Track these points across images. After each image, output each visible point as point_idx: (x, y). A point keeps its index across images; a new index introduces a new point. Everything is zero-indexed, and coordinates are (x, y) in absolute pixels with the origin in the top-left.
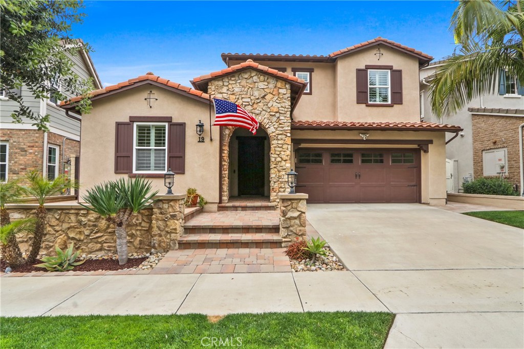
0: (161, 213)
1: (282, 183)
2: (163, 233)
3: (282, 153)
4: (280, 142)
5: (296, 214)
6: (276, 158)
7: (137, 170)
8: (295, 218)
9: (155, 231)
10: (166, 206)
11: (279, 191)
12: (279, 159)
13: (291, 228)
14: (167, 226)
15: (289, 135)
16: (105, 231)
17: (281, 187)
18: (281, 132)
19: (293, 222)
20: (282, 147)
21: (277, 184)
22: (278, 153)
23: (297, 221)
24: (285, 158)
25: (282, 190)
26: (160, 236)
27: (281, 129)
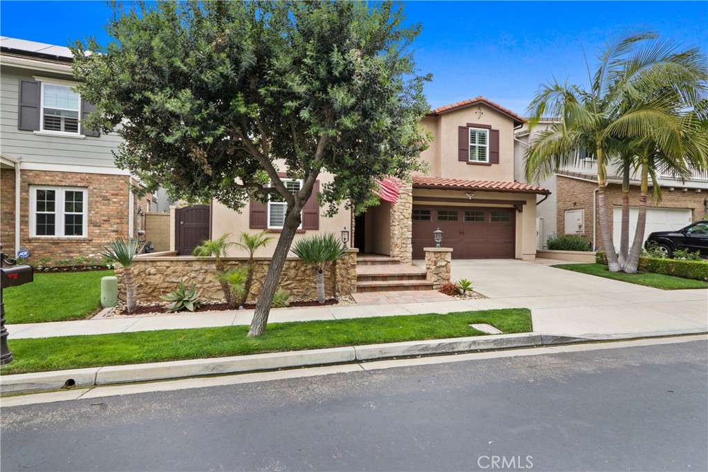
0: (344, 263)
1: (404, 239)
2: (345, 279)
3: (405, 211)
4: (403, 201)
5: (444, 263)
6: (399, 216)
7: (271, 225)
8: (443, 266)
9: (339, 278)
10: (347, 257)
11: (402, 247)
12: (402, 217)
13: (440, 275)
14: (348, 273)
15: (411, 194)
16: (293, 279)
17: (404, 244)
18: (404, 192)
19: (441, 269)
20: (404, 206)
21: (400, 240)
22: (401, 211)
23: (444, 269)
24: (407, 216)
25: (404, 245)
26: (343, 282)
27: (404, 188)
